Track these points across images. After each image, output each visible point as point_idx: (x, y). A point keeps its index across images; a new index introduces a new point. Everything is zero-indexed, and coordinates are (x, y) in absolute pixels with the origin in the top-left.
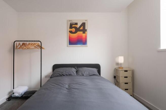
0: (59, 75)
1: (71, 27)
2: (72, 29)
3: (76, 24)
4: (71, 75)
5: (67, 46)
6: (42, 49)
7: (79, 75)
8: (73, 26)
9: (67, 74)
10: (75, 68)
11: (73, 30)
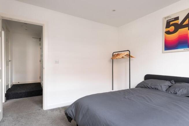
0: (143, 86)
1: (168, 25)
2: (169, 28)
3: (177, 18)
4: (157, 89)
5: (163, 53)
6: (131, 57)
7: (169, 92)
8: (171, 23)
9: (153, 87)
10: (170, 82)
11: (172, 28)
